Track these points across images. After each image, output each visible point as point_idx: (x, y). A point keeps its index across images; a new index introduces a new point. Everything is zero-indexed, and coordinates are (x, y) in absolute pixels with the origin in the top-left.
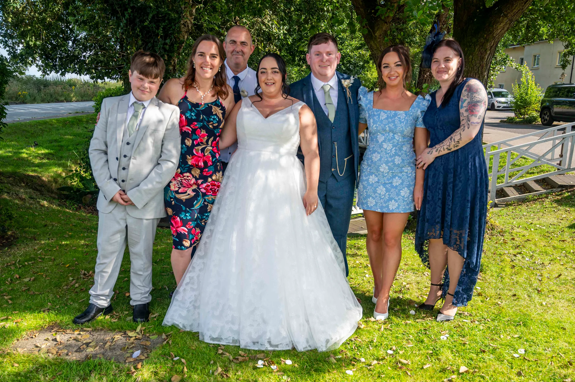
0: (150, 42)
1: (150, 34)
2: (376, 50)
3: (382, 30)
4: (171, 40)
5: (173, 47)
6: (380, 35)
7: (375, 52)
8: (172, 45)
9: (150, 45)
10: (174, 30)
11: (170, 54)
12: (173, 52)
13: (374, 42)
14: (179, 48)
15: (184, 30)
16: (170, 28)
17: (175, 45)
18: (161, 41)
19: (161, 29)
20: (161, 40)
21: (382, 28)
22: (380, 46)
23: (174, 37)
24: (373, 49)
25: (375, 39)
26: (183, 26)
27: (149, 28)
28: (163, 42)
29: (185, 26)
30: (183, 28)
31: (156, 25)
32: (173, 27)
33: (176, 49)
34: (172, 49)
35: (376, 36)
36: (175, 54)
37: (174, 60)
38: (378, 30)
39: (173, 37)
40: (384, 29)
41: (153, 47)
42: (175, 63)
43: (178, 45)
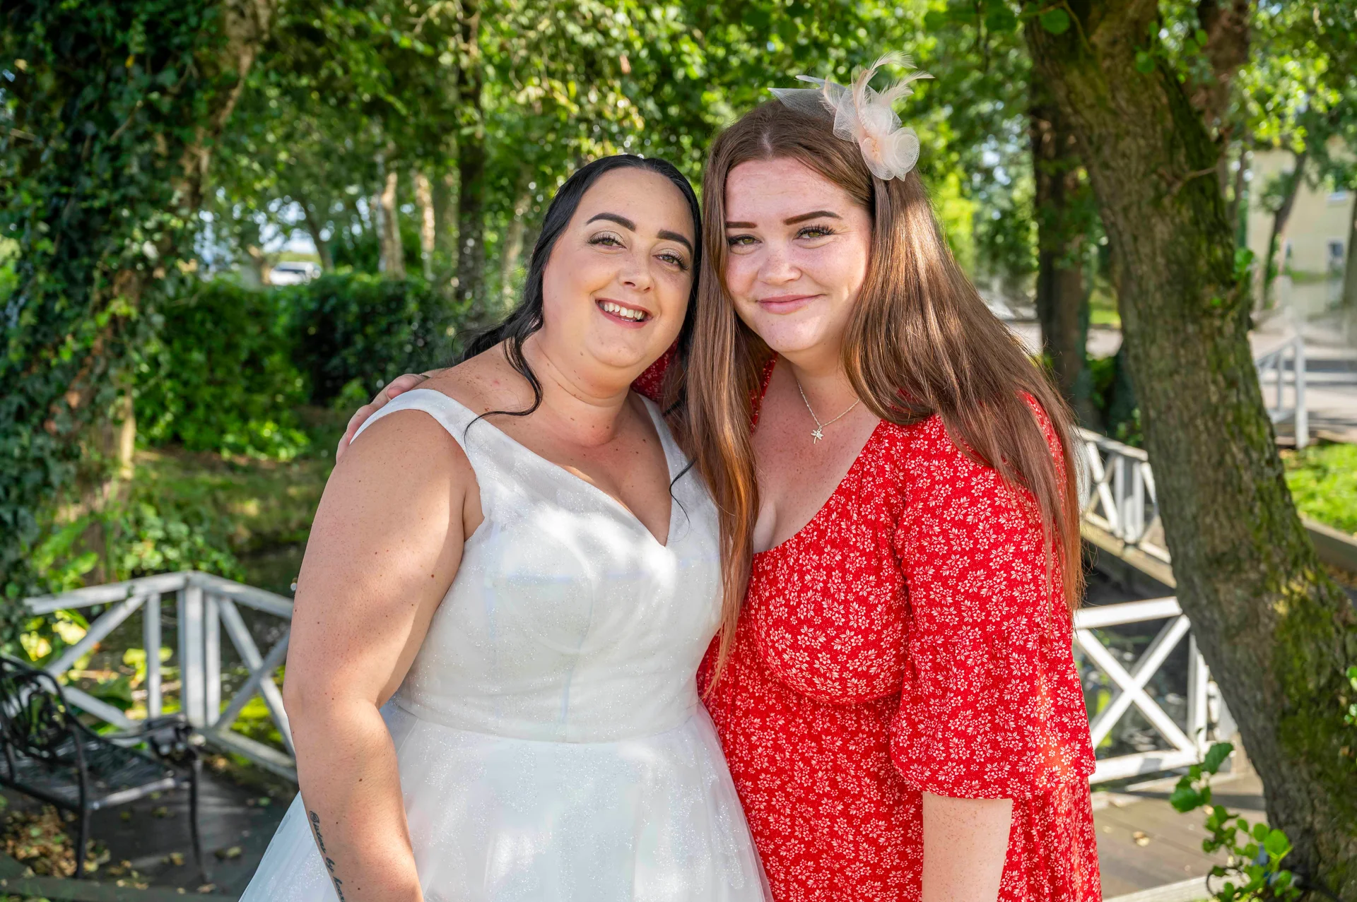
0: (91, 80)
1: (92, 48)
2: (1092, 107)
3: (1122, 19)
4: (180, 73)
5: (190, 105)
6: (1114, 43)
7: (1088, 115)
8: (186, 93)
9: (89, 94)
10: (194, 30)
11: (177, 131)
12: (189, 122)
13: (1083, 74)
14: (216, 106)
15: (236, 30)
16: (177, 23)
17: (199, 95)
18: (140, 77)
19: (140, 28)
20: (136, 71)
21: (1121, 9)
22: (1113, 90)
23: (197, 63)
24: (1080, 106)
25: (1089, 57)
26: (232, 16)
27: (87, 22)
28: (145, 80)
29: (242, 15)
30: (235, 23)
31: (119, 12)
32: (193, 21)
33: (202, 108)
34: (186, 110)
35: (1094, 47)
36: (201, 132)
37: (195, 158)
38: (1102, 18)
39: (188, 60)
40: (1131, 12)
41: (104, 100)
42: (197, 168)
43: (211, 94)
